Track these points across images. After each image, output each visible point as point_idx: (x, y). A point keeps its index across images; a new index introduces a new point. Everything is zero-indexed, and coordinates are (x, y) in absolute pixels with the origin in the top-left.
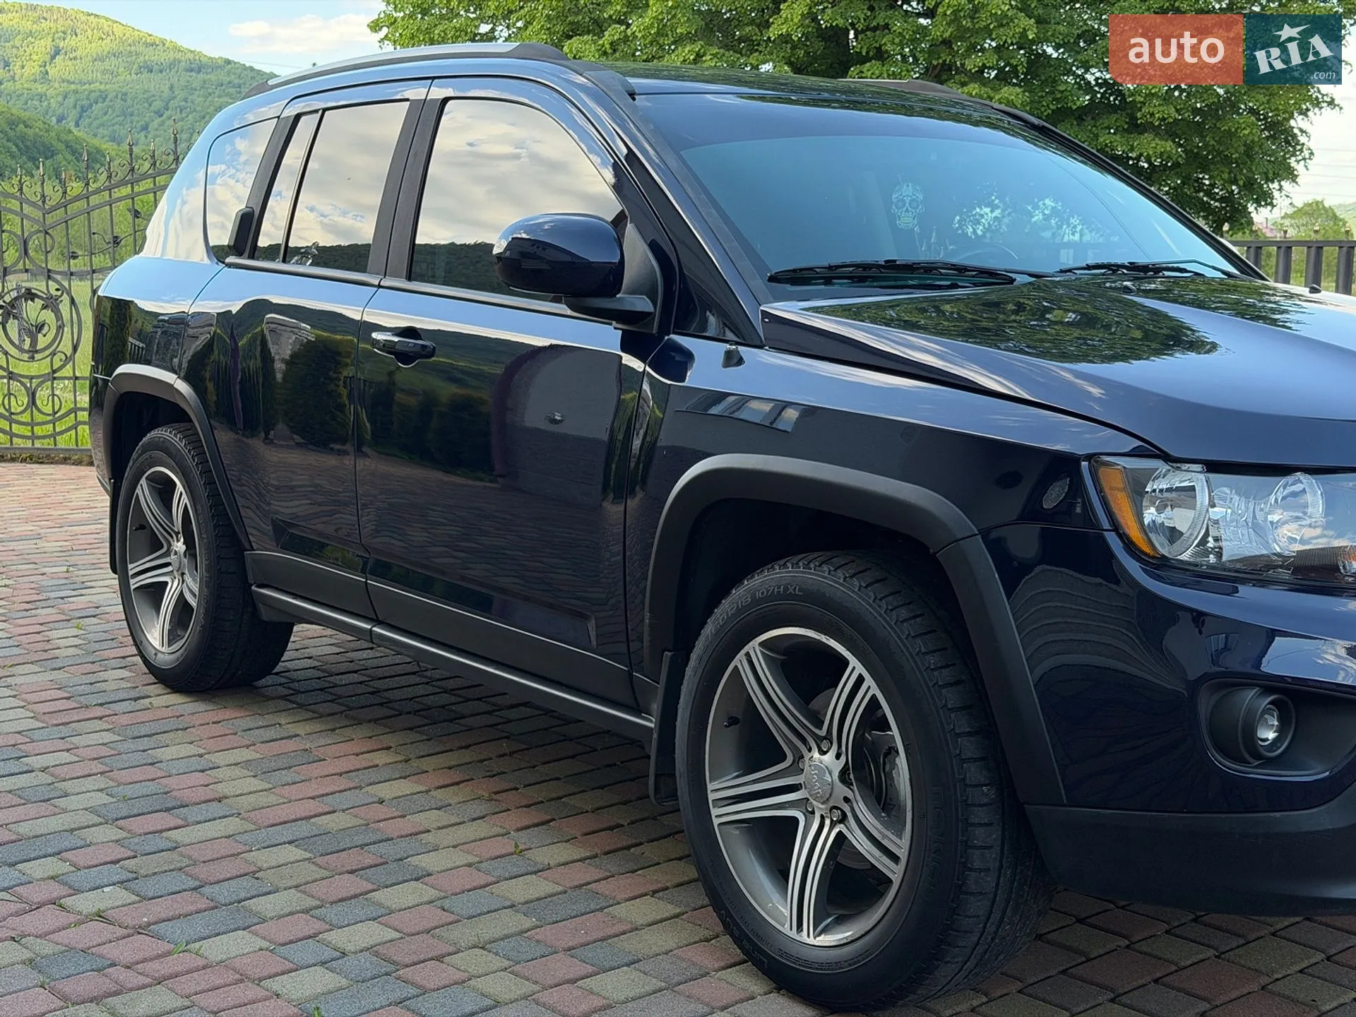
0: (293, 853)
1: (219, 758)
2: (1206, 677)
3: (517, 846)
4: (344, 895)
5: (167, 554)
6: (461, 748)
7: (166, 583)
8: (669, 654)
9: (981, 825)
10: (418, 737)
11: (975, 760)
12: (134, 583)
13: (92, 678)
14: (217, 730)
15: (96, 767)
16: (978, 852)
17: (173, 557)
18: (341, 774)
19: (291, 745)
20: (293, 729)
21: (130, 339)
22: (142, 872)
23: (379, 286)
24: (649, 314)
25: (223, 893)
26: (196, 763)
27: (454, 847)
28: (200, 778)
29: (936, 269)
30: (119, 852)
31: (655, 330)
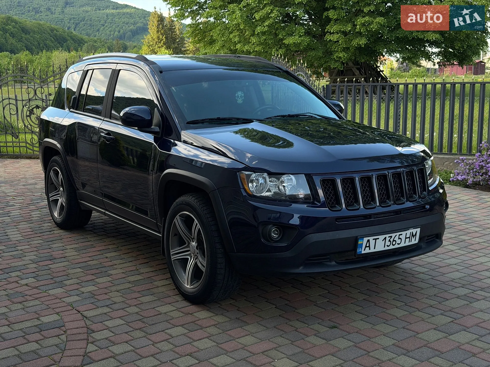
0: (79, 270)
1: (68, 247)
3: (136, 268)
4: (88, 280)
5: (59, 191)
6: (134, 244)
7: (59, 199)
8: (163, 218)
9: (220, 258)
10: (124, 241)
11: (219, 242)
12: (51, 199)
13: (40, 226)
14: (70, 239)
15: (36, 249)
16: (219, 265)
17: (60, 192)
18: (99, 251)
19: (89, 243)
20: (90, 239)
21: (50, 128)
22: (39, 275)
23: (104, 120)
24: (158, 132)
25: (58, 280)
26: (61, 248)
27: (121, 268)
28: (62, 252)
29: (231, 119)
30: (36, 270)
31: (160, 136)
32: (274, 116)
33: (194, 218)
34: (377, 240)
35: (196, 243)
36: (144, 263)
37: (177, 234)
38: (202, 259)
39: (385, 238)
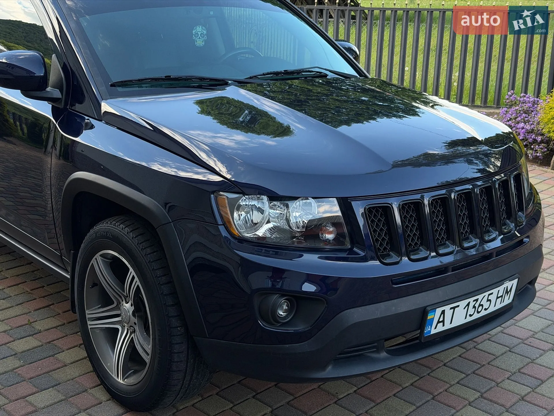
2: (258, 290)
3: (29, 319)
8: (73, 252)
9: (177, 344)
11: (175, 316)
16: (176, 355)
24: (59, 99)
27: (3, 321)
29: (190, 79)
31: (62, 107)
32: (262, 73)
33: (129, 266)
34: (456, 309)
35: (132, 305)
36: (44, 308)
37: (96, 284)
38: (144, 339)
39: (468, 305)
